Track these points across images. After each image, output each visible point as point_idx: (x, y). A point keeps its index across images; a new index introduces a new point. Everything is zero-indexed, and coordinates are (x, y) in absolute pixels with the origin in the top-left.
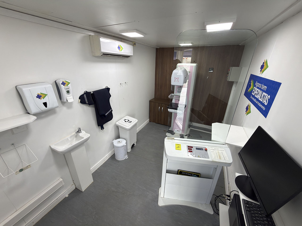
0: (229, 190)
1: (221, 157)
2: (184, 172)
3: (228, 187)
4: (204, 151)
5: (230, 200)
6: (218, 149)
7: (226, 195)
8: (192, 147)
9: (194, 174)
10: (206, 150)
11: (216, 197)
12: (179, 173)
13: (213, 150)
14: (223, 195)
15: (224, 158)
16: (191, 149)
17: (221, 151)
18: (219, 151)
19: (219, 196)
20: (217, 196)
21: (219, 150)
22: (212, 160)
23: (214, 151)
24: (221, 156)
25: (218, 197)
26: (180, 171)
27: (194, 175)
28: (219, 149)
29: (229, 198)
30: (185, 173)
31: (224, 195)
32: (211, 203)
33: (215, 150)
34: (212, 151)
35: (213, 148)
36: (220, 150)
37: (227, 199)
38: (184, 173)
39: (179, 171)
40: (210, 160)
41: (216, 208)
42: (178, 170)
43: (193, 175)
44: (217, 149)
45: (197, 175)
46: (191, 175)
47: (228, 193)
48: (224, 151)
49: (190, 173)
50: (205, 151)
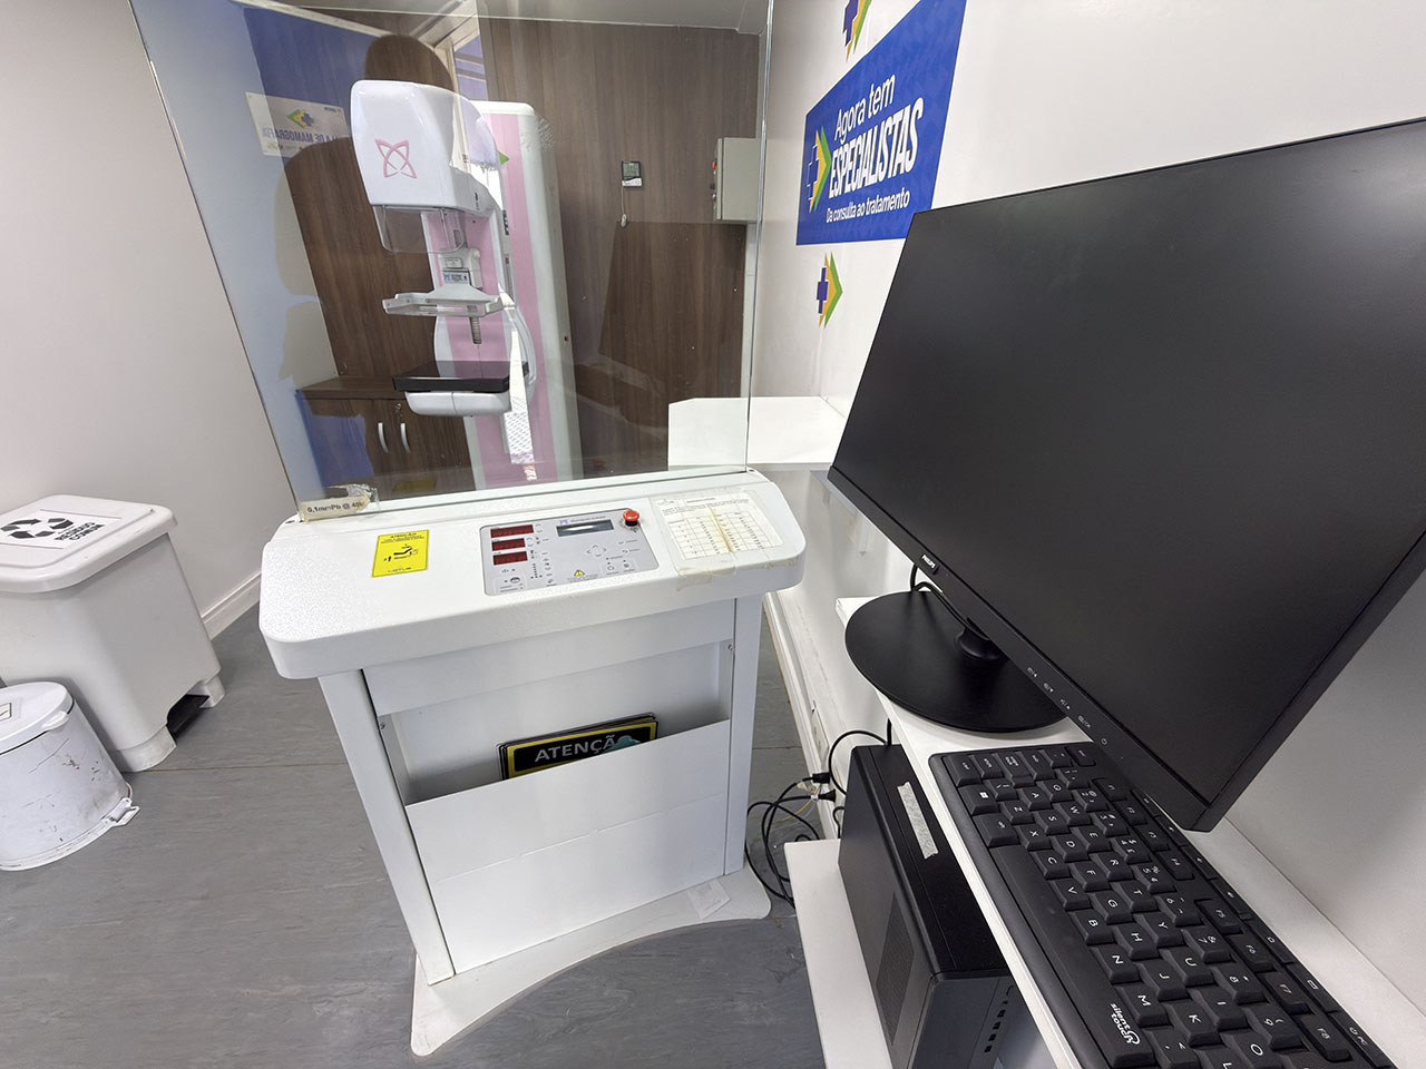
0: (819, 748)
1: (736, 537)
2: (545, 746)
3: (814, 732)
4: (621, 532)
5: (831, 796)
6: (712, 502)
7: (810, 779)
8: (529, 529)
9: (617, 735)
10: (632, 522)
11: (769, 809)
12: (511, 765)
13: (681, 510)
14: (799, 785)
15: (752, 540)
16: (521, 543)
17: (732, 508)
18: (719, 510)
19: (781, 800)
20: (772, 805)
21: (715, 504)
22: (676, 574)
23: (686, 514)
24: (733, 531)
25: (775, 805)
26: (516, 752)
27: (616, 740)
28: (718, 499)
29: (826, 789)
30: (554, 750)
31: (801, 785)
32: (748, 856)
33: (692, 509)
34: (677, 516)
35: (681, 503)
36: (724, 503)
37: (822, 797)
38: (550, 753)
39: (511, 750)
40: (666, 571)
41: (774, 870)
42: (503, 749)
43: (610, 739)
44: (704, 503)
45: (639, 730)
46: (596, 746)
47: (819, 764)
48: (746, 501)
49: (590, 739)
50: (627, 533)
